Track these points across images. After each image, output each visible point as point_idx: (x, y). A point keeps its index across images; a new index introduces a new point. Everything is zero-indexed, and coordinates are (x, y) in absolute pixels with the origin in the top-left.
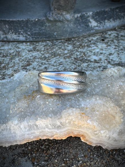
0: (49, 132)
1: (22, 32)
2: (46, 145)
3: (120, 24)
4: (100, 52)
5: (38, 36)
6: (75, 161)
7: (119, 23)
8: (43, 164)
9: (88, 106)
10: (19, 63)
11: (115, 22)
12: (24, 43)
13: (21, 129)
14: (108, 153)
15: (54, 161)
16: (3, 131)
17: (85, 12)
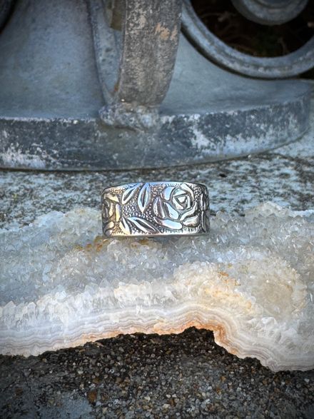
1: (38, 149)
2: (118, 366)
3: (257, 147)
4: (219, 197)
5: (76, 160)
6: (193, 400)
7: (256, 145)
8: (118, 404)
10: (35, 210)
11: (246, 141)
12: (42, 175)
14: (268, 384)
15: (143, 398)
16: (28, 318)
17: (183, 113)
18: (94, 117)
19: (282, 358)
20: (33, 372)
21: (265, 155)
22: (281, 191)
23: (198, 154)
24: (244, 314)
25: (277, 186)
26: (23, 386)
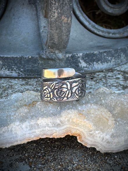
0: (49, 130)
1: (15, 68)
2: (42, 153)
3: (107, 67)
4: (89, 87)
5: (30, 73)
6: (70, 164)
7: (107, 66)
8: (40, 167)
9: (85, 110)
11: (103, 65)
12: (17, 79)
13: (23, 129)
14: (100, 158)
15: (51, 164)
16: (4, 133)
17: (76, 53)
18: (38, 55)
19: (104, 147)
20: (8, 155)
21: (111, 70)
22: (115, 85)
23: (82, 70)
25: (114, 82)
26: (4, 161)
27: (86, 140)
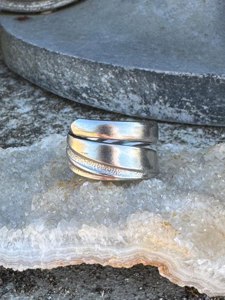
0: (101, 252)
9: (178, 211)
13: (50, 241)
16: (16, 241)
19: (215, 287)
24: (183, 257)
27: (177, 273)
